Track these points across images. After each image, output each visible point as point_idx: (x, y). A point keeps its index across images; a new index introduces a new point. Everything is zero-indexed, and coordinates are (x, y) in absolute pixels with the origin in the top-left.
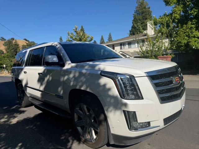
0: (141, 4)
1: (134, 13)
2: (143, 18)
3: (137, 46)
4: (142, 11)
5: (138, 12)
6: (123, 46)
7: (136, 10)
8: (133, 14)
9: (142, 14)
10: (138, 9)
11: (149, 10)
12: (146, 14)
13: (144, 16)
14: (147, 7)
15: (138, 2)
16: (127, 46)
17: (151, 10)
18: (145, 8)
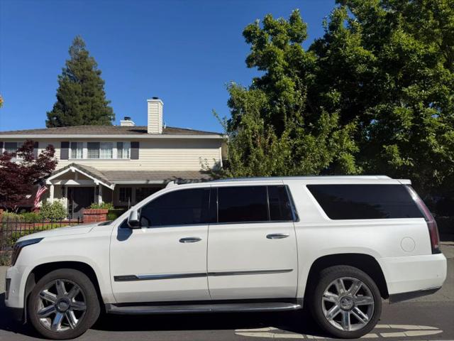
0: (81, 58)
1: (61, 75)
2: (85, 91)
3: (118, 156)
4: (82, 73)
5: (71, 75)
6: (70, 150)
7: (65, 67)
8: (59, 77)
9: (82, 81)
10: (73, 67)
11: (99, 78)
12: (92, 85)
13: (87, 89)
14: (94, 69)
15: (73, 52)
16: (85, 150)
17: (102, 77)
18: (89, 69)
